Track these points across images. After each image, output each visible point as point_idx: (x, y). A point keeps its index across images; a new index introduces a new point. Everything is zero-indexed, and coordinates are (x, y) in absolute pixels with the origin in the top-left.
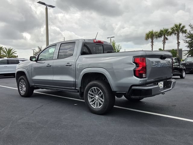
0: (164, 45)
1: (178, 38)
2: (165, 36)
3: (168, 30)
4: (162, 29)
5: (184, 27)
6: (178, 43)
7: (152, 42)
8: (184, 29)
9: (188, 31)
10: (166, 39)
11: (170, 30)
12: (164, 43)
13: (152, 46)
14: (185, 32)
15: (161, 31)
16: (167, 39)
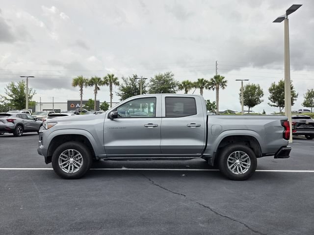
0: (95, 95)
1: (111, 89)
2: (96, 85)
3: (100, 79)
4: (94, 77)
5: (116, 79)
6: (111, 95)
7: (81, 90)
8: (117, 81)
9: (120, 83)
10: (97, 88)
11: (103, 79)
12: (96, 93)
13: (81, 95)
14: (118, 84)
15: (93, 79)
16: (99, 89)
